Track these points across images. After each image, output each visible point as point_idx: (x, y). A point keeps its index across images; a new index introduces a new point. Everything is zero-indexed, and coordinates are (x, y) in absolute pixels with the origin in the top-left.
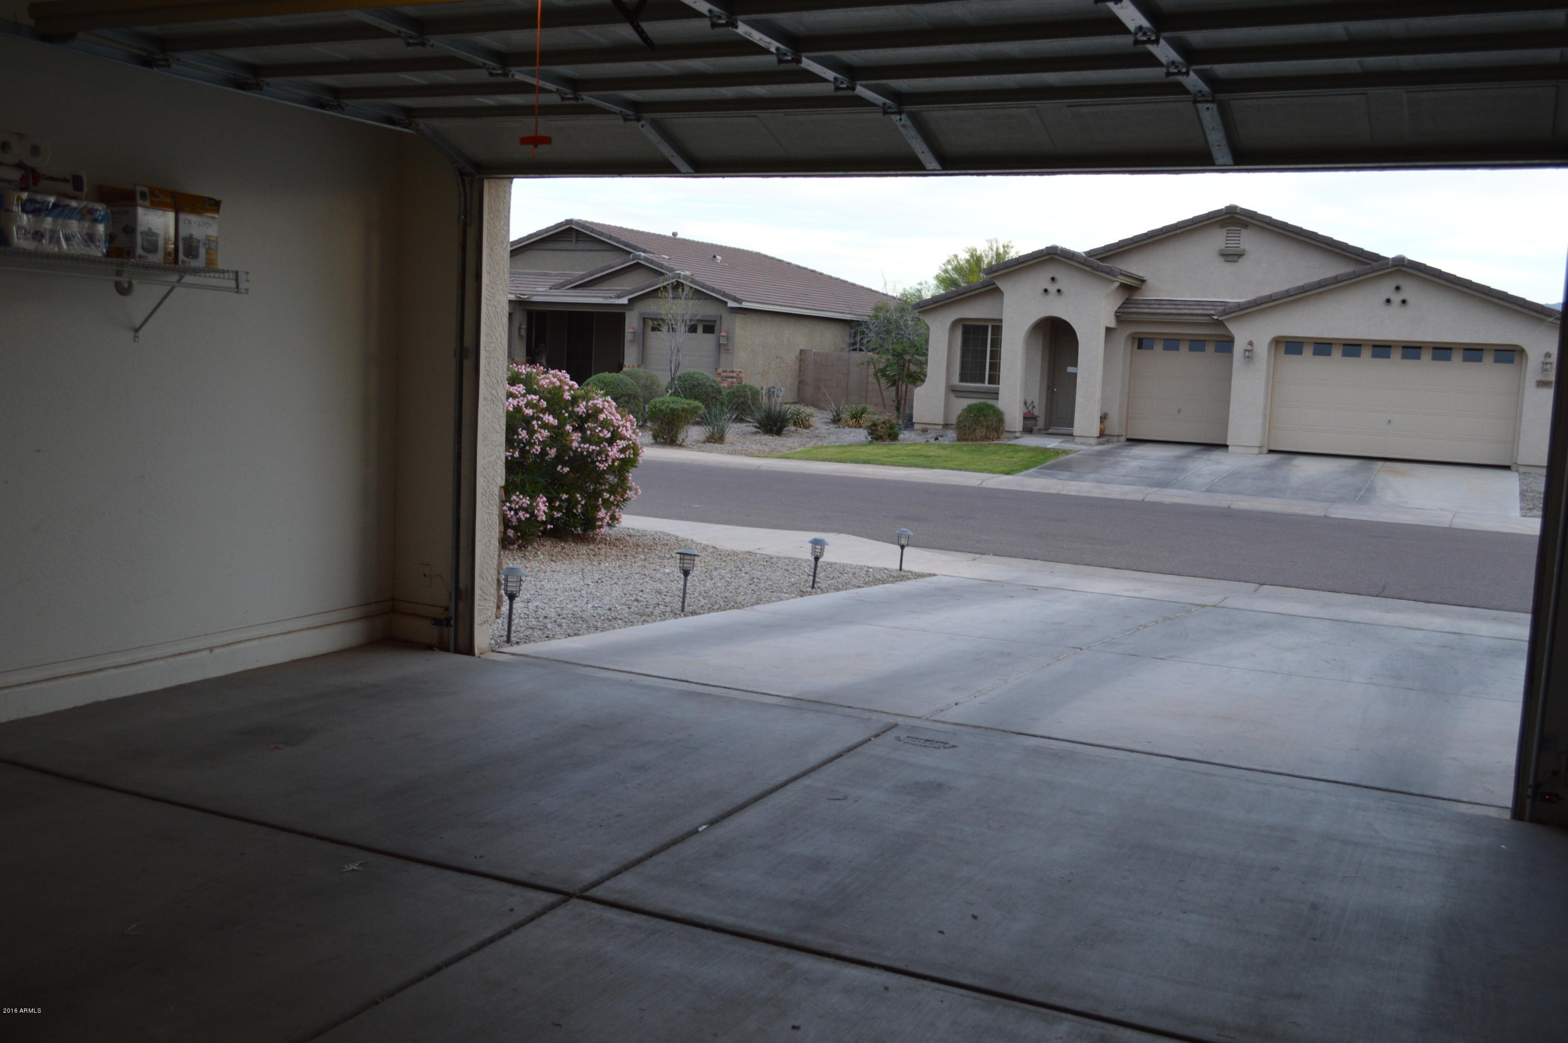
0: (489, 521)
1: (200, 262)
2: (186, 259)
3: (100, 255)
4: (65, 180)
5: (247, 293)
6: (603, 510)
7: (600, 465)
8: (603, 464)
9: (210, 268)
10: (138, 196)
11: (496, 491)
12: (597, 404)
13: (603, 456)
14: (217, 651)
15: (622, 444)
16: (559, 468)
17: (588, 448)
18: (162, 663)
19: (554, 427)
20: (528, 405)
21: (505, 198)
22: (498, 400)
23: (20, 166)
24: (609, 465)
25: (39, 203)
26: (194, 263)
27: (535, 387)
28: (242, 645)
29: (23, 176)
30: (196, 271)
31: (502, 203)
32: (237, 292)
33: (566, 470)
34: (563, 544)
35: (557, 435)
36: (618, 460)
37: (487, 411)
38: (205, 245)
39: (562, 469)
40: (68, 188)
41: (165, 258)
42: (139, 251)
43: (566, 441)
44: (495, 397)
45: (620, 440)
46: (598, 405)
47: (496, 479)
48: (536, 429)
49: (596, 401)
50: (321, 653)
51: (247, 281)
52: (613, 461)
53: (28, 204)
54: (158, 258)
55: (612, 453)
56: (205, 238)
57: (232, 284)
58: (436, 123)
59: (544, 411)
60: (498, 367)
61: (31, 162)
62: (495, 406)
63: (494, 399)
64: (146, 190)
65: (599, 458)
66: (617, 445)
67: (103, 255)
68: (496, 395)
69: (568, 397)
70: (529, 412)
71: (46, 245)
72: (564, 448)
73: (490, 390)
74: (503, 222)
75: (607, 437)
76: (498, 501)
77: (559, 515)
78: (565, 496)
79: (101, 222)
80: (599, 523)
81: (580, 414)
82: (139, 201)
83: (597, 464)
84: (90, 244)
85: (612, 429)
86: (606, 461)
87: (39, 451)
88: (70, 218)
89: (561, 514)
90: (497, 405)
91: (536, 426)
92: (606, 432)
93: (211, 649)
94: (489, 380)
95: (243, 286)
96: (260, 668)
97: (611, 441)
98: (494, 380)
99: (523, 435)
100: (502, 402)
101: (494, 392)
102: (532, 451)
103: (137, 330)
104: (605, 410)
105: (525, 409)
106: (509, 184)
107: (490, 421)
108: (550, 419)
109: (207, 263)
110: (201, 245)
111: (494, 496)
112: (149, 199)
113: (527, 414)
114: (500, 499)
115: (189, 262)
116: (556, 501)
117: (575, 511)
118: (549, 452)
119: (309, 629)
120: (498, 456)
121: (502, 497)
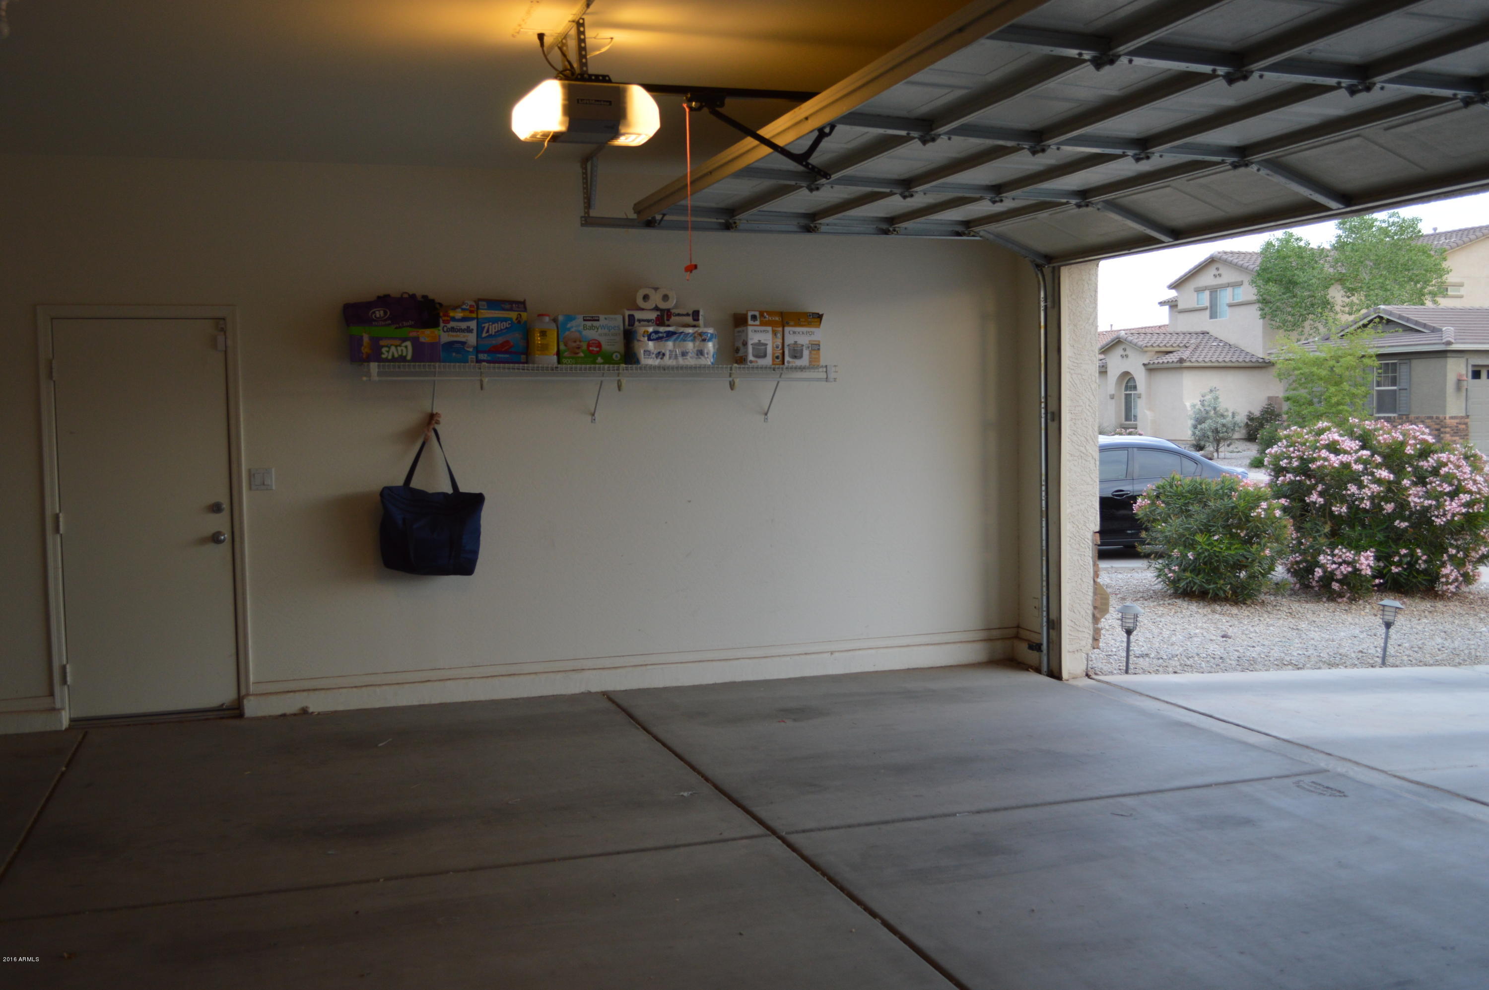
0: (1080, 561)
1: (804, 361)
2: (791, 360)
3: (710, 363)
4: (688, 315)
5: (835, 381)
6: (1448, 566)
7: (1436, 520)
8: (1440, 518)
9: (813, 365)
10: (749, 318)
11: (1089, 535)
12: (1441, 457)
13: (1441, 510)
14: (837, 654)
15: (1465, 498)
16: (1397, 523)
17: (1423, 502)
18: (788, 658)
19: (1389, 482)
20: (1358, 461)
21: (1090, 280)
22: (1087, 455)
23: (656, 309)
24: (1448, 520)
25: (661, 333)
26: (798, 363)
27: (1374, 442)
28: (860, 652)
29: (658, 315)
30: (802, 369)
31: (1086, 285)
32: (827, 381)
33: (1404, 525)
34: (1405, 600)
35: (1393, 491)
36: (1459, 514)
37: (1075, 466)
38: (809, 348)
39: (1399, 524)
40: (689, 320)
41: (773, 360)
42: (751, 357)
43: (1404, 495)
44: (1083, 453)
45: (1465, 493)
46: (1442, 459)
47: (1087, 525)
48: (1365, 484)
49: (1440, 455)
50: (939, 665)
51: (836, 372)
52: (1454, 515)
53: (653, 334)
54: (768, 361)
55: (1449, 507)
56: (808, 343)
57: (824, 376)
58: (994, 227)
59: (1378, 466)
60: (1087, 427)
61: (663, 305)
62: (1084, 461)
63: (1082, 455)
64: (757, 314)
65: (1436, 513)
66: (1459, 500)
67: (712, 363)
68: (1085, 451)
69: (1410, 451)
70: (1360, 467)
71: (668, 361)
72: (1402, 505)
73: (1077, 447)
74: (1088, 301)
75: (1446, 491)
76: (1091, 544)
77: (1397, 570)
78: (1404, 551)
79: (709, 340)
80: (1444, 580)
81: (1425, 468)
82: (750, 322)
83: (1433, 518)
84: (701, 356)
85: (1456, 483)
86: (1444, 515)
87: (690, 501)
88: (684, 340)
89: (1400, 569)
90: (1086, 461)
91: (1366, 481)
92: (1445, 486)
93: (832, 653)
94: (1076, 439)
95: (832, 375)
96: (876, 672)
97: (1453, 495)
98: (1083, 439)
99: (1352, 491)
100: (1093, 458)
101: (1082, 449)
102: (1361, 506)
103: (766, 414)
104: (1449, 463)
105: (1353, 465)
106: (1095, 267)
107: (1078, 474)
108: (1384, 474)
109: (810, 362)
110: (804, 348)
111: (1086, 540)
112: (758, 319)
113: (1356, 469)
114: (1093, 543)
115: (757, 362)
116: (1395, 556)
117: (1418, 567)
118: (1385, 507)
119: (928, 644)
120: (1090, 504)
121: (1096, 540)
